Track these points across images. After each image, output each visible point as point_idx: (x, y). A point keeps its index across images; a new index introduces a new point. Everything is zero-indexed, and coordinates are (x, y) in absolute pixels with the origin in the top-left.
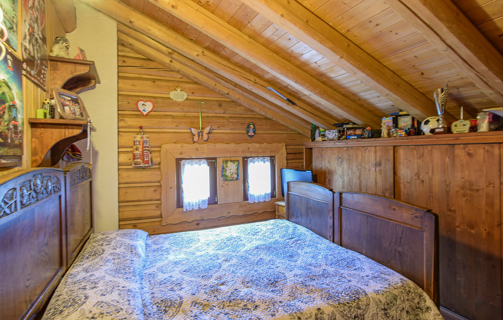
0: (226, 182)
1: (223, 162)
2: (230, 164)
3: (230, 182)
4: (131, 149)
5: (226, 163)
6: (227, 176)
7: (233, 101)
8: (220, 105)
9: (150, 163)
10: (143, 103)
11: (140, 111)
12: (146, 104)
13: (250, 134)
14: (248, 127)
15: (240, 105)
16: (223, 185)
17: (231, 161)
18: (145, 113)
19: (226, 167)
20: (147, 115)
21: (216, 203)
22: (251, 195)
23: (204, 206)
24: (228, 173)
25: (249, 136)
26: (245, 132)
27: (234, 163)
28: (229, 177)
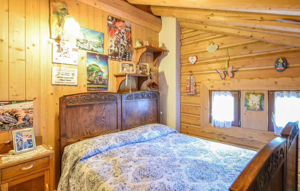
0: (249, 111)
1: (246, 94)
2: (252, 96)
3: (253, 111)
4: (186, 84)
5: (248, 95)
6: (249, 106)
7: (260, 41)
8: (245, 48)
9: (194, 92)
10: (191, 57)
11: (190, 62)
12: (193, 57)
13: (278, 69)
14: (277, 62)
15: (267, 43)
16: (246, 113)
17: (253, 94)
18: (193, 63)
19: (248, 98)
20: (194, 64)
21: (240, 126)
22: (277, 127)
23: (228, 126)
24: (250, 104)
25: (278, 70)
26: (274, 67)
27: (256, 96)
28: (251, 107)
